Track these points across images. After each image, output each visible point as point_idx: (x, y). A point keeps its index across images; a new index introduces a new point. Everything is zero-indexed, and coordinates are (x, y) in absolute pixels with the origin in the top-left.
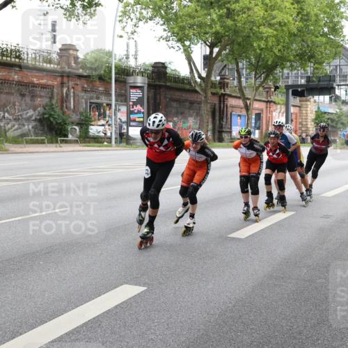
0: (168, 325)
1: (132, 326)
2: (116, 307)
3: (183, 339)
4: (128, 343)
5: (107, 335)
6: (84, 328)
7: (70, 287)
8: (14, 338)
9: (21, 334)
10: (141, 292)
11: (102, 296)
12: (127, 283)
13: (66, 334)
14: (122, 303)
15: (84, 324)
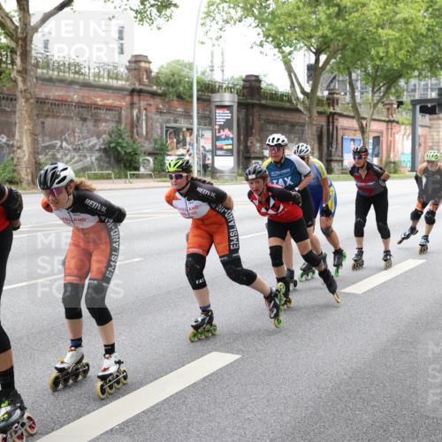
0: (268, 401)
1: (224, 403)
2: (204, 379)
3: (286, 419)
4: (219, 423)
5: (193, 414)
6: (165, 405)
7: (147, 355)
8: (80, 417)
9: (88, 413)
10: (234, 362)
11: (187, 366)
12: (216, 350)
13: (143, 412)
14: (211, 375)
15: (165, 400)
